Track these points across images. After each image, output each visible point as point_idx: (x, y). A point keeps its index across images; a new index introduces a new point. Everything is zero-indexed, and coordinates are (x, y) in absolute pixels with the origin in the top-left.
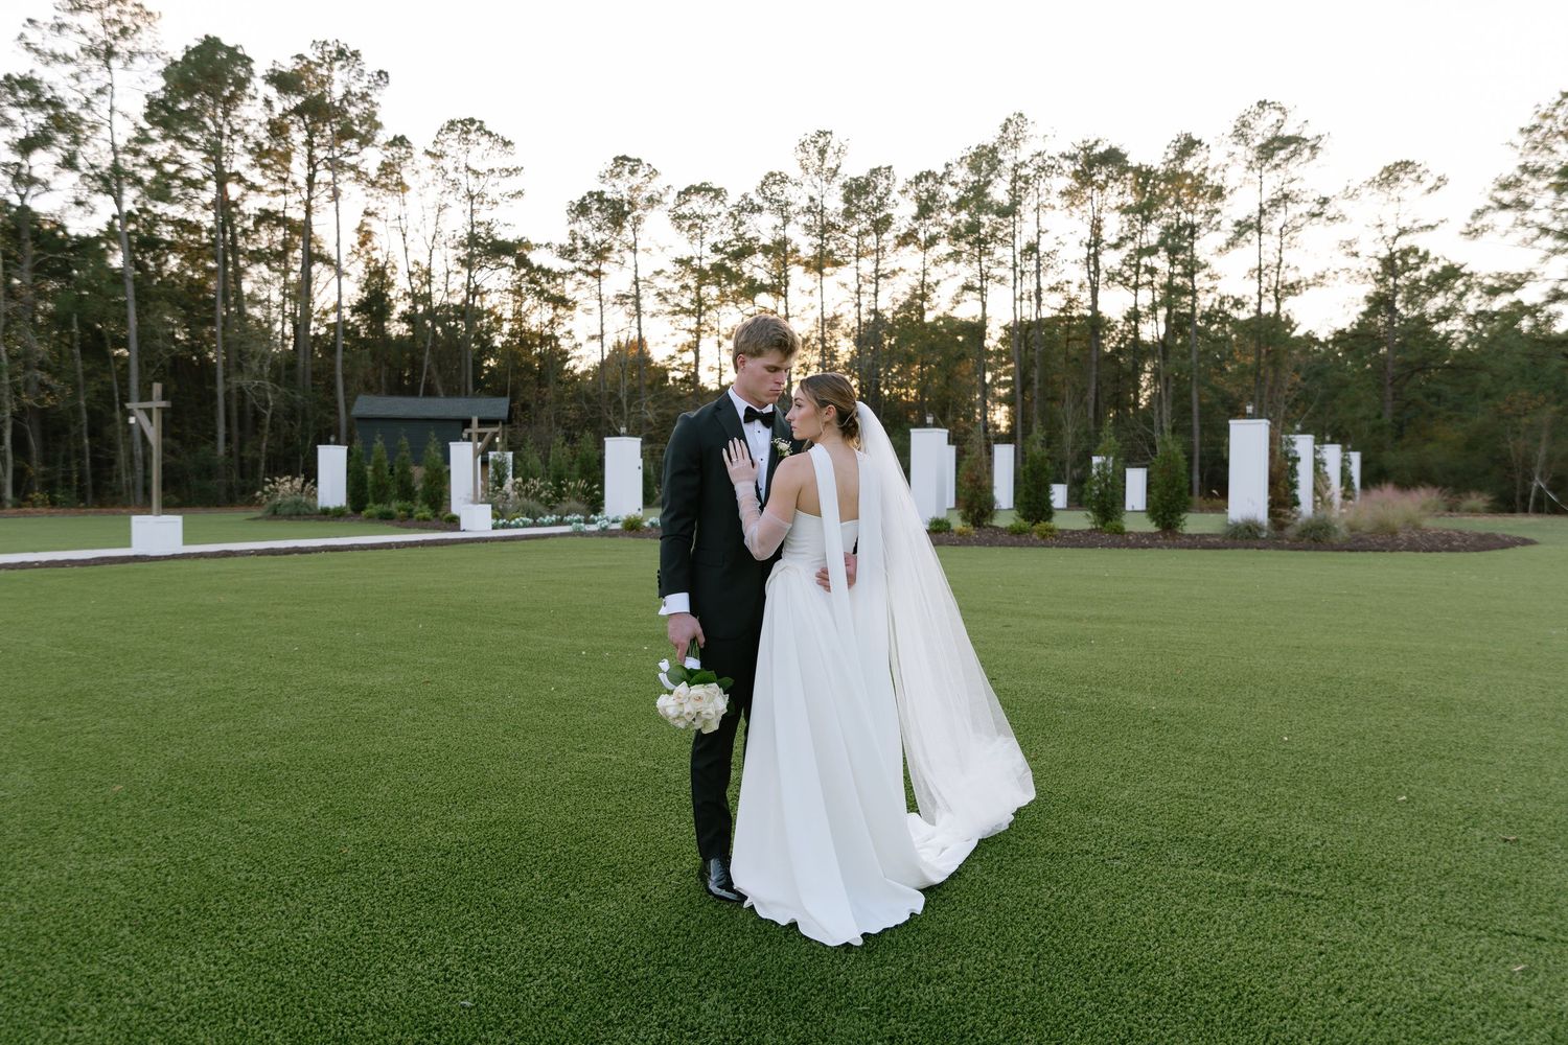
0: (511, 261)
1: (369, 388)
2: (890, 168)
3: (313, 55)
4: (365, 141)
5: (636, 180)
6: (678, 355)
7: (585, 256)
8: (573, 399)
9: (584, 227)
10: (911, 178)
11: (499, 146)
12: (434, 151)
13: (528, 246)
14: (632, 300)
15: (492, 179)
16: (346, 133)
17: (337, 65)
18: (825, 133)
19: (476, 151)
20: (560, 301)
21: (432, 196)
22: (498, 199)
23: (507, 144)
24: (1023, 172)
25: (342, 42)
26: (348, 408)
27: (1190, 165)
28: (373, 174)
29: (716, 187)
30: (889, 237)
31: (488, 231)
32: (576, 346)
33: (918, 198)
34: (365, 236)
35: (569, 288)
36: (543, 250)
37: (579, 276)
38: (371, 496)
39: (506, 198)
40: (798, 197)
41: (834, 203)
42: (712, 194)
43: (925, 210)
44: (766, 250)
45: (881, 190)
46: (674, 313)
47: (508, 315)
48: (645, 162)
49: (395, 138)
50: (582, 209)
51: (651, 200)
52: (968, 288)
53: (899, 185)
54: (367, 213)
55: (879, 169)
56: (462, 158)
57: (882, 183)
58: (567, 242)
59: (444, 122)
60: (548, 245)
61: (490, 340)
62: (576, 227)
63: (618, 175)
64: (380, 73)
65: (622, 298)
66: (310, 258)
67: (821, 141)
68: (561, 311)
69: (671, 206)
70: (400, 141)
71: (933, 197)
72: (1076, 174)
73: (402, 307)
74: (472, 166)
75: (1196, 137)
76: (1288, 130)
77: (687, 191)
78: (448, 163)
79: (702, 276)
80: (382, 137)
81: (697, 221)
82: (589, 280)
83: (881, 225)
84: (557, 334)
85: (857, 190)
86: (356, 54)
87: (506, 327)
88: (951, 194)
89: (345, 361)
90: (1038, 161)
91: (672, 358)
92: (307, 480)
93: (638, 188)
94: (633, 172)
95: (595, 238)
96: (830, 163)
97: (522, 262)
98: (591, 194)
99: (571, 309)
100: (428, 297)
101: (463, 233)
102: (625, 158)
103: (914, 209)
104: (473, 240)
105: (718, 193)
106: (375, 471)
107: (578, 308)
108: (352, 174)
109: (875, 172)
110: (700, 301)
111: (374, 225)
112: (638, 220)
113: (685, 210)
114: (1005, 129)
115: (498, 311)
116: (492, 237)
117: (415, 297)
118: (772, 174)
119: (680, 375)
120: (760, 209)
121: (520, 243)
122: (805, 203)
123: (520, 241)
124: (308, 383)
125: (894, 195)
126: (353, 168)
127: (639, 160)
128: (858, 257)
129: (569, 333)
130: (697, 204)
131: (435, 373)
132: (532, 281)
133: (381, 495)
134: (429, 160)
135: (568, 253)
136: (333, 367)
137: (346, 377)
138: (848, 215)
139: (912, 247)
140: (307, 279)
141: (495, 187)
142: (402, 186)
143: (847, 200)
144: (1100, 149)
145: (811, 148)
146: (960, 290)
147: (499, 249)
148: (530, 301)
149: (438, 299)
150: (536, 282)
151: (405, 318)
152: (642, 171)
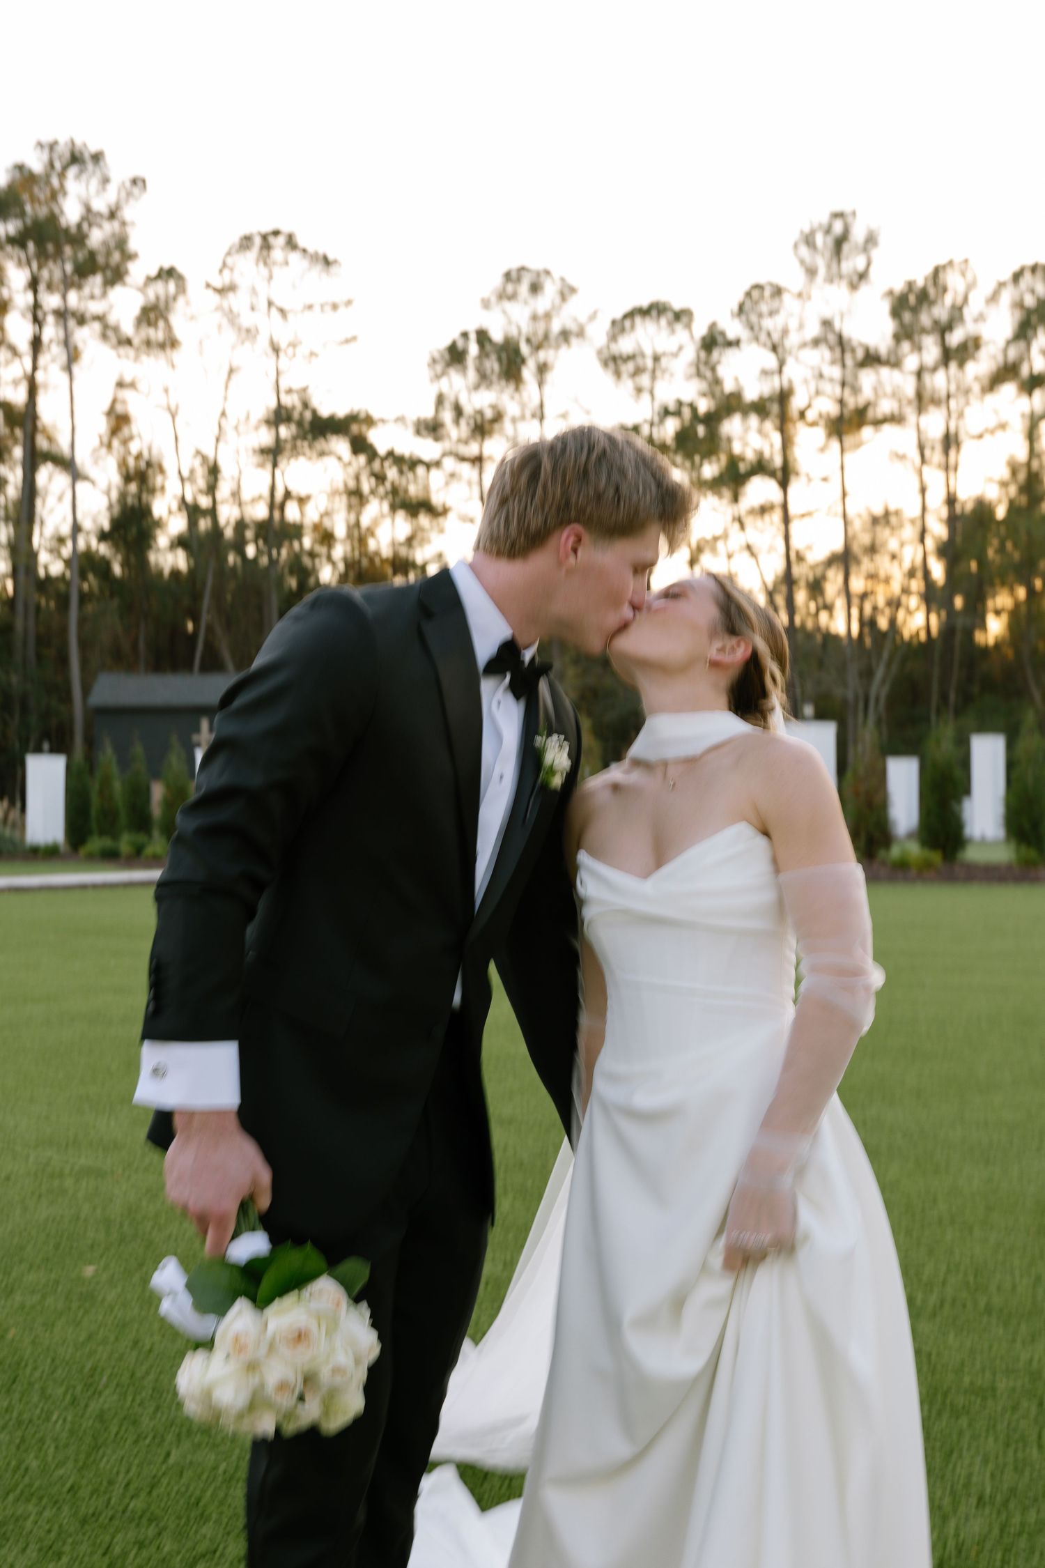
0: (341, 445)
1: (121, 660)
2: (966, 261)
3: (36, 164)
4: (116, 276)
5: (543, 303)
7: (457, 432)
9: (458, 384)
11: (318, 268)
12: (221, 284)
13: (369, 421)
16: (86, 268)
17: (72, 171)
18: (843, 214)
20: (422, 506)
22: (319, 349)
23: (329, 263)
25: (78, 142)
26: (86, 691)
28: (128, 329)
29: (677, 304)
30: (973, 373)
31: (304, 401)
33: (1020, 305)
34: (119, 421)
35: (435, 485)
36: (391, 427)
37: (449, 464)
38: (94, 826)
39: (331, 347)
42: (670, 317)
44: (760, 408)
45: (954, 295)
47: (340, 531)
48: (556, 275)
49: (161, 270)
50: (455, 356)
51: (565, 335)
54: (120, 385)
55: (949, 264)
56: (262, 287)
57: (955, 283)
58: (428, 413)
59: (235, 239)
60: (401, 420)
61: (314, 571)
62: (444, 385)
63: (513, 297)
64: (134, 182)
66: (34, 459)
67: (838, 227)
68: (424, 520)
69: (601, 341)
70: (168, 274)
74: (279, 302)
77: (630, 315)
78: (237, 301)
80: (138, 271)
81: (646, 363)
85: (913, 299)
86: (97, 158)
87: (339, 552)
89: (82, 621)
92: (12, 803)
93: (548, 316)
94: (535, 288)
95: (481, 401)
96: (854, 260)
97: (360, 446)
98: (467, 333)
99: (439, 517)
100: (212, 512)
101: (265, 405)
102: (521, 271)
103: (1012, 323)
104: (280, 416)
105: (682, 316)
106: (101, 793)
107: (451, 516)
108: (97, 326)
109: (941, 269)
111: (133, 403)
112: (542, 369)
113: (625, 345)
115: (326, 524)
116: (312, 411)
117: (193, 512)
118: (758, 286)
120: (740, 343)
121: (353, 418)
122: (814, 330)
123: (356, 414)
124: (31, 653)
125: (978, 304)
126: (100, 318)
127: (545, 273)
128: (920, 409)
129: (439, 555)
131: (219, 631)
132: (377, 476)
133: (109, 826)
134: (211, 298)
135: (432, 428)
136: (64, 630)
137: (84, 645)
139: (1011, 388)
140: (30, 491)
142: (171, 340)
145: (819, 239)
147: (323, 428)
149: (227, 514)
150: (384, 477)
151: (181, 542)
152: (550, 288)
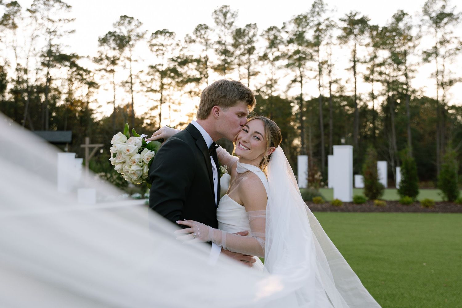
0: (68, 63)
5: (131, 27)
6: (150, 112)
7: (106, 62)
8: (100, 133)
9: (106, 48)
10: (266, 29)
11: (64, 8)
12: (32, 9)
13: (77, 57)
14: (128, 84)
15: (61, 23)
18: (226, 6)
19: (53, 10)
20: (91, 84)
21: (30, 31)
22: (63, 34)
23: (69, 7)
24: (321, 27)
27: (401, 25)
29: (170, 31)
30: (254, 57)
31: (57, 50)
32: (100, 107)
33: (269, 39)
35: (96, 78)
36: (84, 59)
37: (103, 72)
39: (67, 33)
40: (213, 37)
41: (229, 40)
42: (168, 35)
43: (273, 44)
44: (197, 61)
45: (251, 34)
46: (147, 91)
47: (65, 91)
48: (135, 18)
49: (12, 2)
50: (104, 41)
51: (139, 37)
52: (294, 81)
53: (259, 33)
55: (250, 24)
56: (46, 13)
57: (252, 31)
58: (97, 55)
60: (88, 57)
61: (55, 103)
62: (102, 49)
63: (123, 24)
65: (124, 84)
67: (225, 10)
68: (92, 89)
69: (149, 40)
70: (14, 4)
71: (276, 37)
72: (345, 29)
73: (10, 86)
74: (51, 18)
75: (405, 12)
76: (447, 11)
77: (156, 33)
79: (163, 74)
81: (161, 47)
82: (107, 74)
83: (250, 51)
84: (90, 101)
85: (239, 34)
87: (64, 97)
88: (285, 37)
90: (327, 22)
91: (146, 114)
93: (132, 31)
94: (130, 23)
95: (111, 54)
96: (229, 19)
97: (73, 65)
98: (110, 33)
99: (98, 88)
100: (26, 81)
101: (45, 49)
102: (125, 17)
103: (267, 43)
104: (50, 53)
105: (171, 34)
109: (249, 26)
110: (162, 86)
112: (132, 46)
113: (154, 42)
114: (314, 6)
115: (60, 89)
116: (59, 52)
117: (18, 81)
118: (201, 25)
119: (149, 121)
120: (194, 41)
121: (74, 56)
122: (217, 39)
123: (73, 54)
125: (258, 37)
127: (132, 18)
128: (239, 66)
129: (96, 100)
130: (161, 39)
131: (29, 119)
132: (79, 74)
134: (29, 14)
138: (236, 46)
139: (266, 62)
141: (61, 28)
142: (14, 26)
143: (235, 38)
144: (358, 17)
145: (219, 13)
146: (291, 82)
147: (62, 58)
148: (76, 84)
149: (31, 82)
150: (81, 75)
151: (12, 91)
152: (134, 23)
